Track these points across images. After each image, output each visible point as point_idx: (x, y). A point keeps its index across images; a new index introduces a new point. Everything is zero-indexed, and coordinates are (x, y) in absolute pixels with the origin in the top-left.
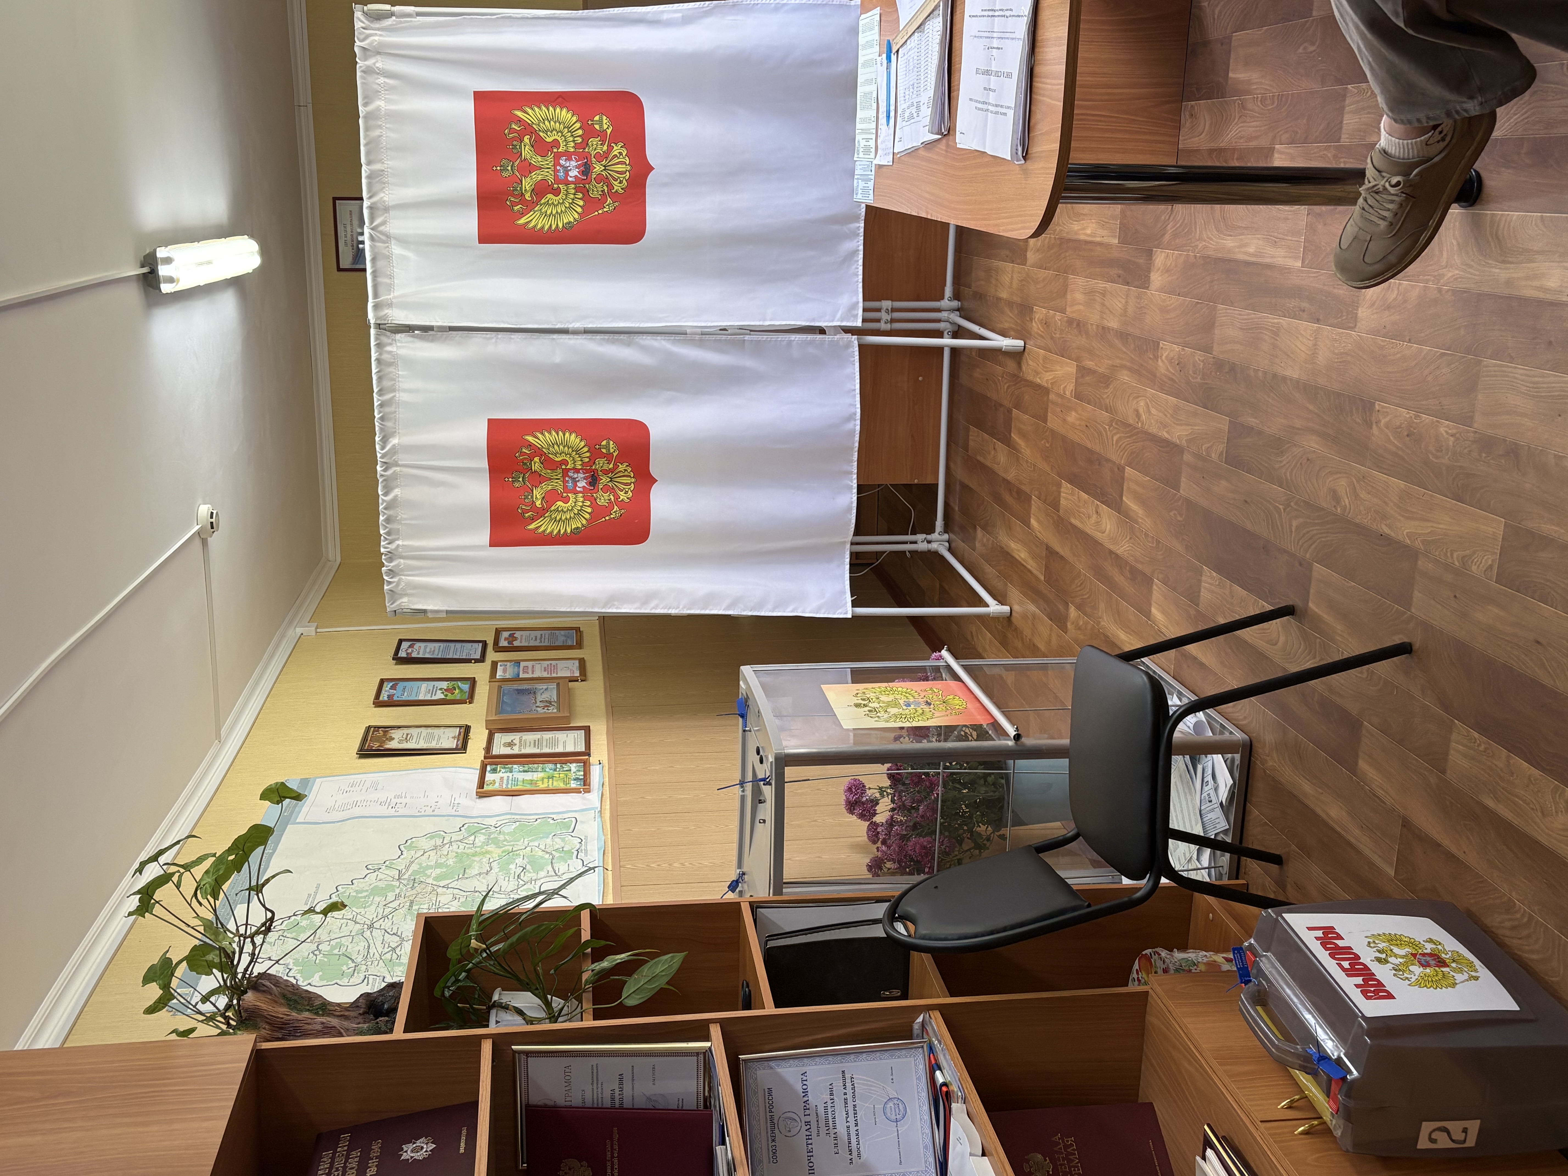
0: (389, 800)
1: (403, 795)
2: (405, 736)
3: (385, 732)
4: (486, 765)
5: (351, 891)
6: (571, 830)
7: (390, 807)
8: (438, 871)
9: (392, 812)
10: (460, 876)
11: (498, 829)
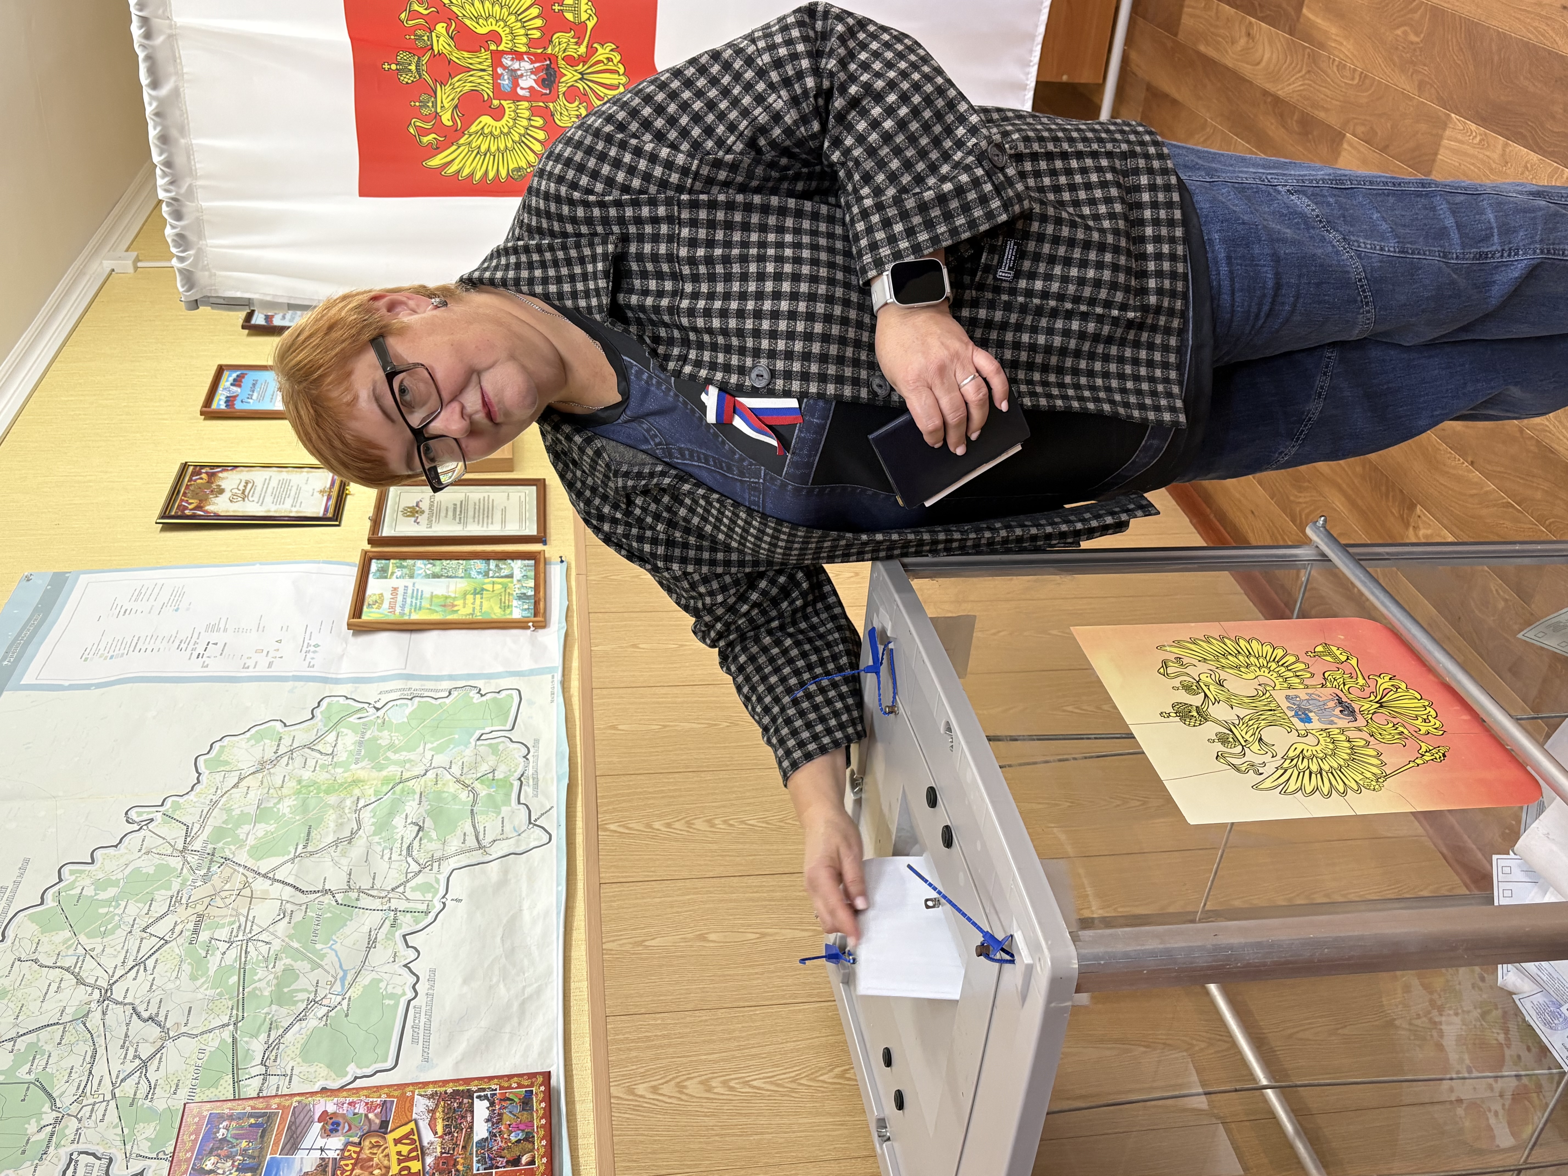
0: (196, 635)
1: (222, 626)
2: (241, 487)
3: (211, 475)
4: (371, 559)
5: (88, 882)
6: (509, 726)
7: (195, 654)
8: (261, 829)
9: (195, 668)
10: (299, 850)
11: (380, 713)
